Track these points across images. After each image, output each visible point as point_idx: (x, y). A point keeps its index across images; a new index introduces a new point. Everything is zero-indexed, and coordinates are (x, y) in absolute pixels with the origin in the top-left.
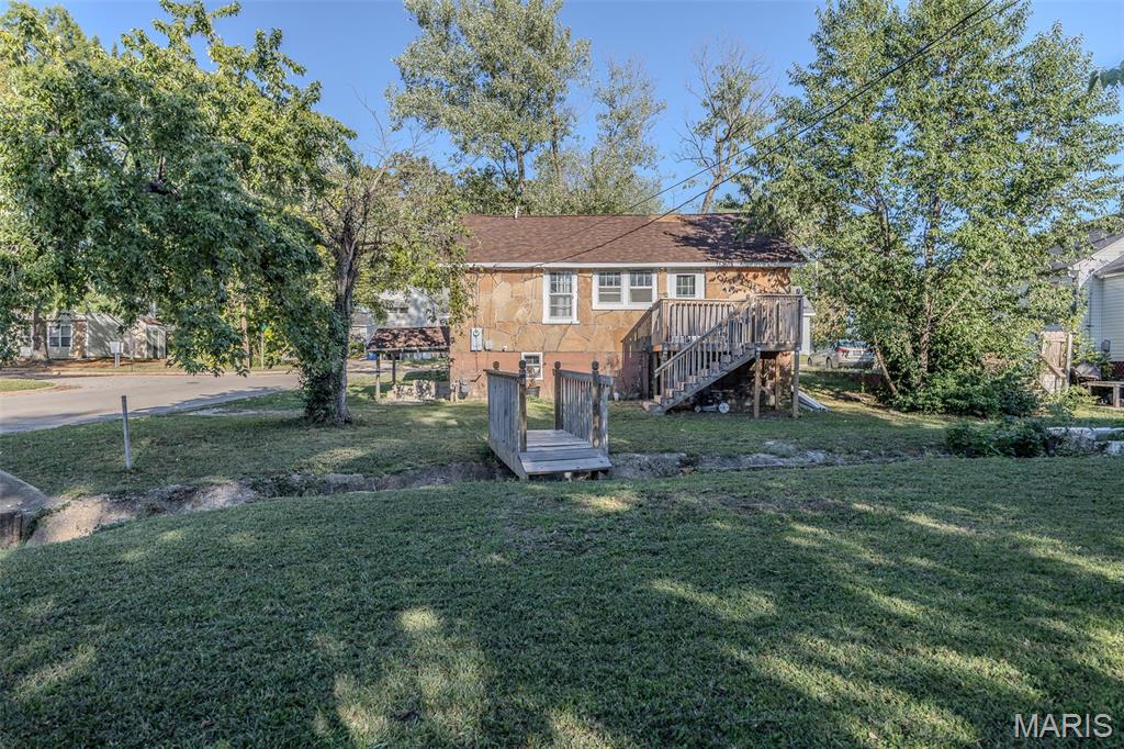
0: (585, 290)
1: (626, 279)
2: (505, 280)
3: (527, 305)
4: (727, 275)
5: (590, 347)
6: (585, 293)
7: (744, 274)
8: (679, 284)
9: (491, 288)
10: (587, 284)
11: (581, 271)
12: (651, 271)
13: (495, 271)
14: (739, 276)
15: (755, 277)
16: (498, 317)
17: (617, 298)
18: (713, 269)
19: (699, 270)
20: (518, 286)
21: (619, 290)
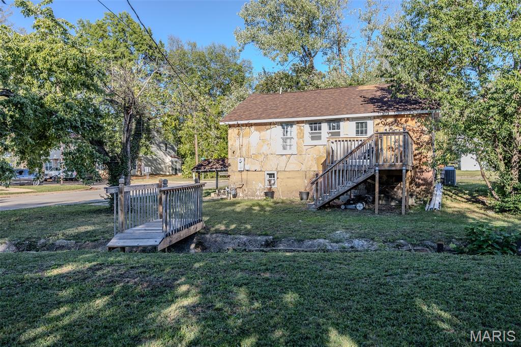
0: (300, 134)
1: (325, 126)
2: (256, 130)
3: (268, 144)
4: (388, 121)
5: (304, 168)
6: (301, 135)
7: (399, 119)
8: (357, 127)
9: (249, 135)
10: (301, 130)
11: (298, 122)
12: (339, 120)
13: (251, 125)
14: (395, 121)
15: (406, 121)
16: (253, 151)
17: (319, 138)
18: (378, 117)
19: (370, 118)
20: (263, 133)
21: (320, 133)
